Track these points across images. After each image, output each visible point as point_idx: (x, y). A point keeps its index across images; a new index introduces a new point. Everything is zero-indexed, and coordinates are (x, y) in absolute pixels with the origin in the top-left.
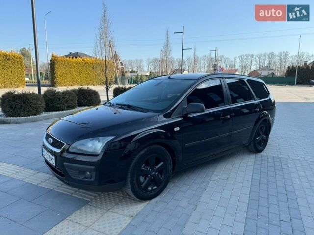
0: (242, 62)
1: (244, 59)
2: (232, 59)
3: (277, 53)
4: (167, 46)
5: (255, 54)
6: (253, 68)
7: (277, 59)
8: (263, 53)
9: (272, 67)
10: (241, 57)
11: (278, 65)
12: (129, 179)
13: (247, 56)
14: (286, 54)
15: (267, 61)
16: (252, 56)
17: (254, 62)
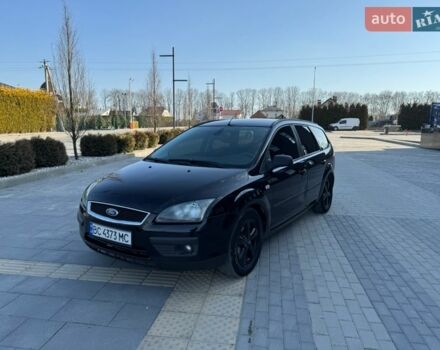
0: (242, 99)
1: (244, 95)
2: (229, 96)
3: (284, 88)
4: (154, 74)
5: (258, 89)
6: (256, 108)
7: (285, 97)
8: (267, 88)
9: (278, 107)
10: (240, 93)
11: (286, 104)
12: (230, 250)
13: (248, 91)
14: (295, 90)
15: (273, 99)
16: (254, 91)
17: (257, 101)
